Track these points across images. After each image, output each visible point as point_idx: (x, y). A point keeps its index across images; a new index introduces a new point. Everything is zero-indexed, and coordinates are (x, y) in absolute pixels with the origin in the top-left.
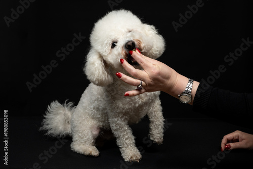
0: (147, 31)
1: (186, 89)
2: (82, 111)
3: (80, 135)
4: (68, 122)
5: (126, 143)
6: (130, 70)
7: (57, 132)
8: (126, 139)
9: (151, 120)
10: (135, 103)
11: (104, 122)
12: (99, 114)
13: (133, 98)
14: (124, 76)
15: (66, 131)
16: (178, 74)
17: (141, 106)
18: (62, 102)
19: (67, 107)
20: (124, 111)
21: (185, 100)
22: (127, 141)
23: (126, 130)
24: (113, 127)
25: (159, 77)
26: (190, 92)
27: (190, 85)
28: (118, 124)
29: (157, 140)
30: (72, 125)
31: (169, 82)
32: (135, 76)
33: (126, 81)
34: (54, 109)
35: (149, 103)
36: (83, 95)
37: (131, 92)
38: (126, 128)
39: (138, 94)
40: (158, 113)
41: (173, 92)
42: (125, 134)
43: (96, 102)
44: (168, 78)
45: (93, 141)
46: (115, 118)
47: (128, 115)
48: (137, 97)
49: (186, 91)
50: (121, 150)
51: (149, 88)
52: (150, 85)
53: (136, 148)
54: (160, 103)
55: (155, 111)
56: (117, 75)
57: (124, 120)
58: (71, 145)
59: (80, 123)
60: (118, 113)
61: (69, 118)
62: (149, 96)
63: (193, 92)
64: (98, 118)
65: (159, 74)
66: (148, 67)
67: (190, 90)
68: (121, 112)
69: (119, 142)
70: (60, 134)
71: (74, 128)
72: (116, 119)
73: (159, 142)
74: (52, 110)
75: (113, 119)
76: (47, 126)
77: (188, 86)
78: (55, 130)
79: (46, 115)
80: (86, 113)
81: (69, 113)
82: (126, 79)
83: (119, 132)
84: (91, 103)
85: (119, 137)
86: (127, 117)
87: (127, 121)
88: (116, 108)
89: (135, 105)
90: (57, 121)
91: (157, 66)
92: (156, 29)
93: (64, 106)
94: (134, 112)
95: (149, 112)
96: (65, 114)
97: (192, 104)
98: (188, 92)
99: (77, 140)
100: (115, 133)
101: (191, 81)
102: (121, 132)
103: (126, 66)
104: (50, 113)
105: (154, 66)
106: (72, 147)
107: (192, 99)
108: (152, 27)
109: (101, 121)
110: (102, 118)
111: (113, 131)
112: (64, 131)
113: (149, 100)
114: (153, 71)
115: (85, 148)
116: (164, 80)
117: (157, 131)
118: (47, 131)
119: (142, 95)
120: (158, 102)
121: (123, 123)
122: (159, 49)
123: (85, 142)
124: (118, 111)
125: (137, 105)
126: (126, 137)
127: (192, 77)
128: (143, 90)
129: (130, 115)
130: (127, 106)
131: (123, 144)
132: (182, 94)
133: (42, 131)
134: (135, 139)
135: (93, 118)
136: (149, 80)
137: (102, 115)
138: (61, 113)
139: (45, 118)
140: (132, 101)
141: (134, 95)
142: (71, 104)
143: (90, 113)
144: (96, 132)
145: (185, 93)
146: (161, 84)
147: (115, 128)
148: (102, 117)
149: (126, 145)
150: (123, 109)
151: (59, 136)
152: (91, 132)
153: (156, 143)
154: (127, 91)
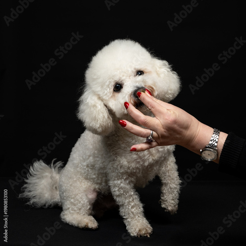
0: (158, 69)
1: (211, 142)
2: (72, 170)
3: (72, 200)
4: (56, 188)
5: (133, 213)
6: (138, 116)
7: (43, 201)
8: (133, 207)
9: (164, 181)
10: (144, 161)
11: (100, 184)
12: (95, 174)
13: (141, 154)
14: (129, 125)
15: (54, 199)
16: (200, 123)
17: (151, 166)
18: (48, 162)
19: (55, 168)
20: (129, 171)
21: (209, 156)
22: (133, 210)
23: (131, 195)
24: (115, 191)
25: (175, 126)
26: (216, 146)
27: (215, 137)
28: (122, 188)
29: (170, 208)
30: (60, 191)
31: (188, 133)
32: (144, 125)
33: (131, 131)
34: (38, 171)
35: (161, 162)
36: (74, 149)
37: (139, 146)
38: (132, 193)
39: (148, 149)
40: (172, 172)
41: (193, 147)
42: (131, 200)
43: (91, 158)
44: (187, 127)
45: (89, 207)
46: (118, 180)
47: (135, 177)
48: (146, 152)
49: (210, 144)
50: (125, 221)
51: (161, 140)
52: (163, 136)
53: (145, 219)
54: (175, 160)
55: (168, 171)
56: (120, 123)
57: (129, 183)
58: (61, 215)
59: (71, 185)
60: (123, 174)
61: (56, 182)
62: (162, 152)
63: (218, 146)
64: (93, 179)
65: (175, 122)
66: (160, 113)
67: (216, 144)
68: (126, 173)
69: (123, 212)
70: (46, 203)
71: (63, 193)
72: (119, 182)
73: (172, 211)
74: (35, 173)
75: (116, 182)
76: (29, 194)
77: (212, 139)
78: (40, 198)
79: (27, 179)
80: (78, 172)
81: (57, 176)
82: (132, 129)
83: (123, 198)
84: (84, 160)
85: (123, 205)
86: (133, 179)
87: (132, 185)
88: (119, 167)
89: (143, 163)
90: (42, 186)
91: (172, 112)
92: (169, 64)
93: (50, 167)
94: (142, 172)
95: (161, 172)
96: (52, 177)
97: (218, 162)
98: (212, 147)
99: (69, 208)
100: (117, 199)
101: (216, 133)
102: (126, 198)
103: (132, 111)
104: (34, 176)
105: (169, 112)
106: (62, 217)
107: (218, 155)
108: (165, 62)
109: (97, 183)
110: (98, 179)
111: (115, 197)
112: (51, 199)
113: (161, 158)
114: (167, 118)
115: (79, 219)
116: (181, 130)
117: (171, 195)
118: (28, 199)
119: (153, 150)
120: (172, 160)
121: (128, 187)
122: (172, 92)
123: (80, 209)
124: (122, 171)
125: (146, 164)
126: (132, 204)
127: (218, 127)
128: (154, 143)
129: (137, 177)
130: (133, 165)
131: (129, 214)
132: (205, 149)
133: (22, 199)
134: (143, 207)
135: (86, 179)
136: (161, 130)
137: (98, 175)
138: (46, 176)
139: (26, 183)
140: (140, 157)
141: (142, 150)
142: (59, 164)
143: (83, 171)
144: (92, 196)
145: (208, 147)
146: (178, 136)
147: (117, 193)
148: (98, 177)
149: (132, 215)
150: (129, 168)
151: (45, 205)
152: (86, 195)
153: (169, 212)
154: (134, 144)
